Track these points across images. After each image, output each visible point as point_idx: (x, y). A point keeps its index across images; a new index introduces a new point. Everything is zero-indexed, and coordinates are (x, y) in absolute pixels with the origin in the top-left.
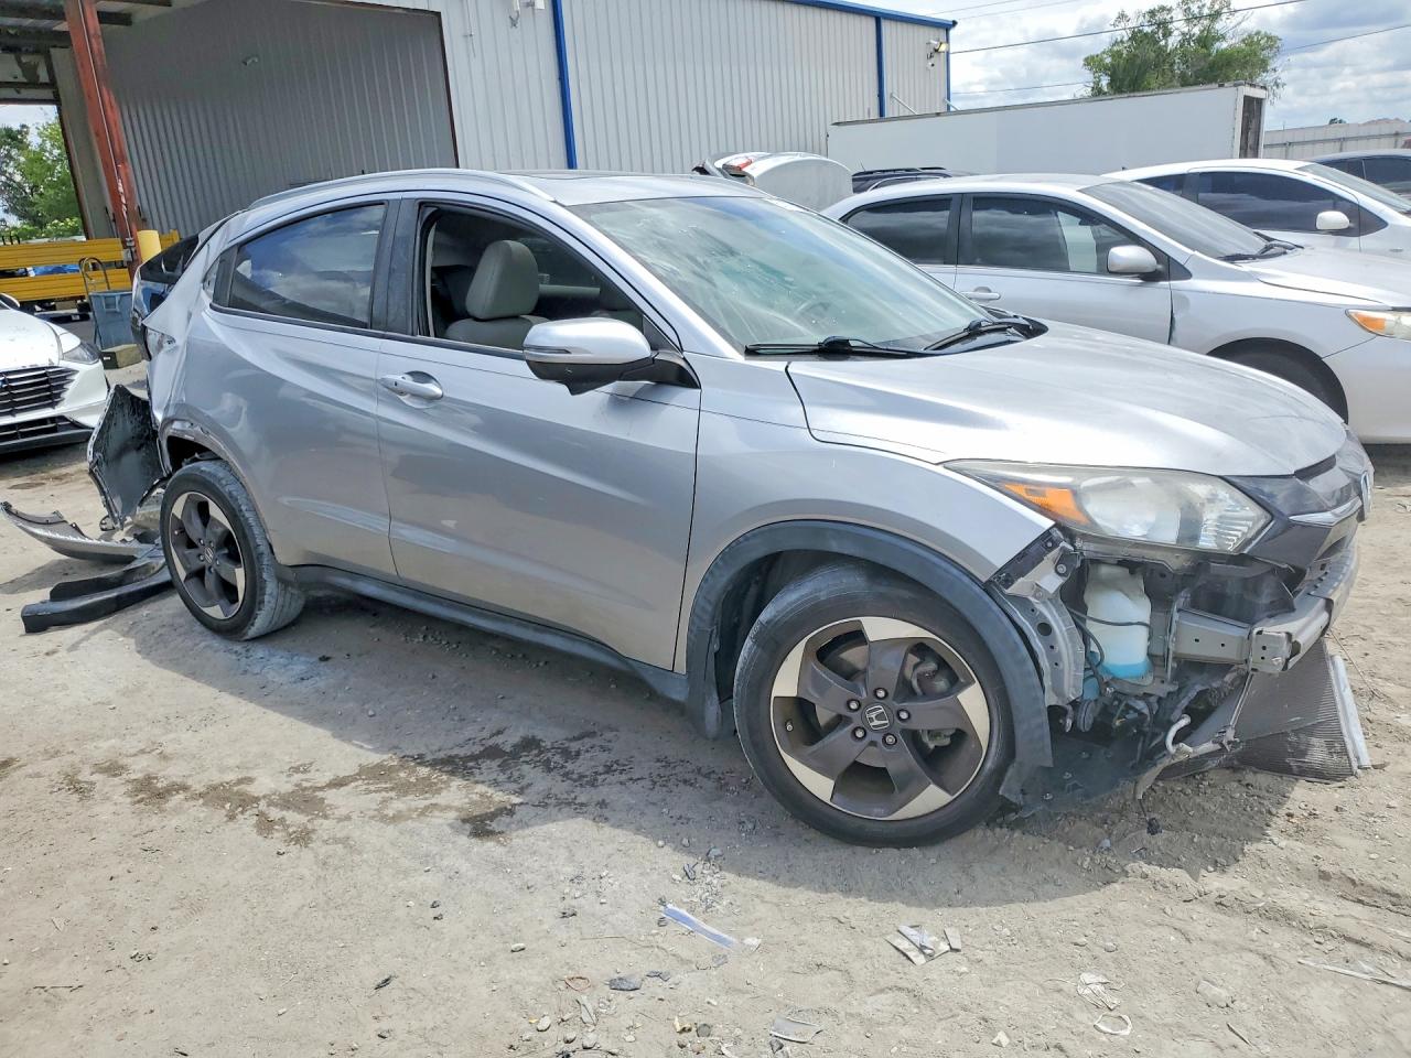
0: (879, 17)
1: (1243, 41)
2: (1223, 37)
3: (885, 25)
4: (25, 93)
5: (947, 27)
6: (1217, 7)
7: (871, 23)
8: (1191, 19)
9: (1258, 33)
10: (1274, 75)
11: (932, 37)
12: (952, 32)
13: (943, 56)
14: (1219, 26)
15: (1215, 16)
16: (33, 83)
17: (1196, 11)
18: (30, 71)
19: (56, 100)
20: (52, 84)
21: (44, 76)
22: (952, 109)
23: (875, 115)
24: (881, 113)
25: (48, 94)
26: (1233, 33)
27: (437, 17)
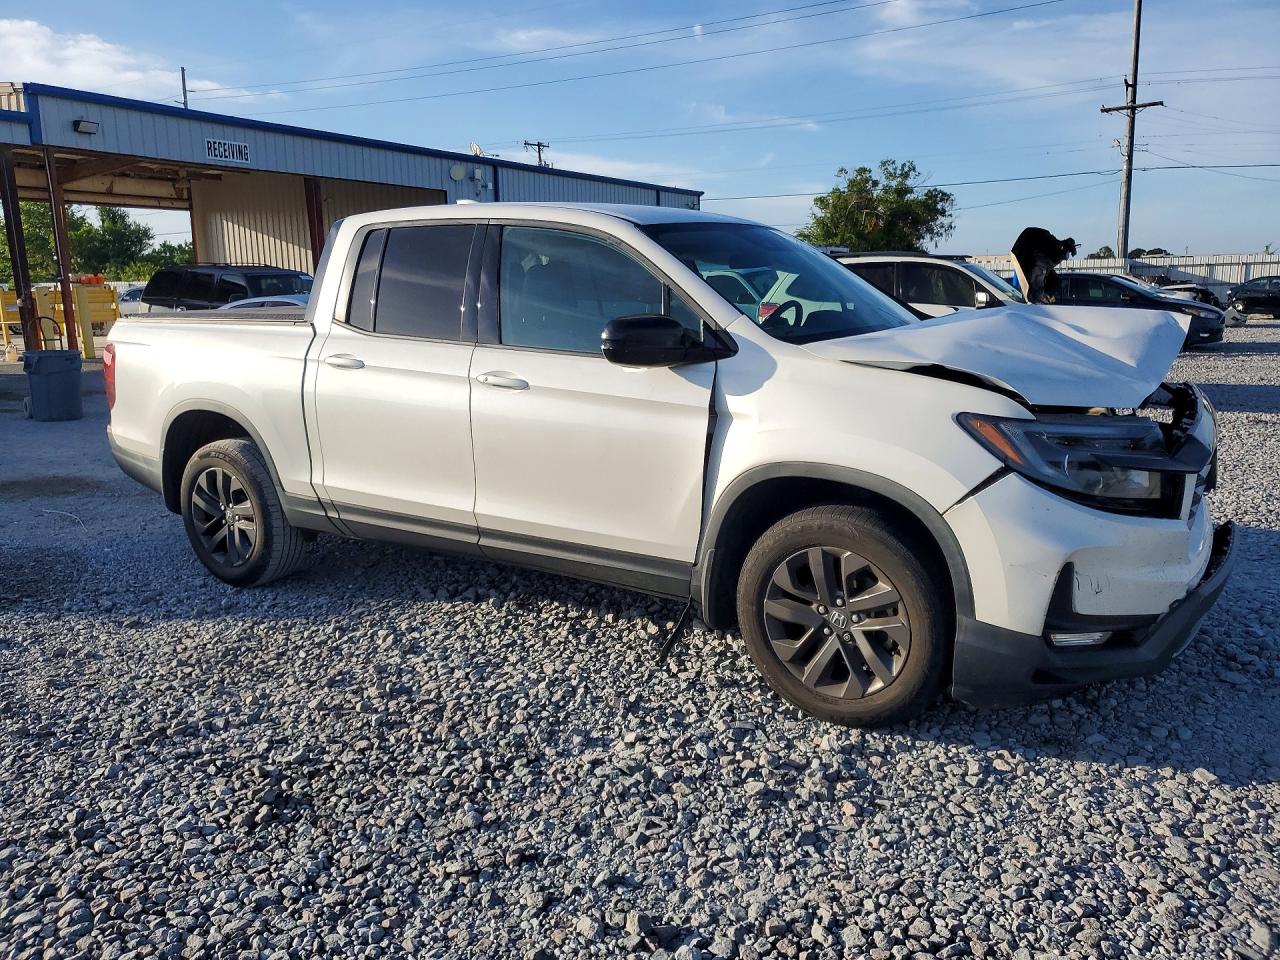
0: (658, 190)
1: (926, 195)
2: (911, 192)
3: (662, 194)
4: (176, 204)
5: (699, 194)
6: (906, 169)
7: (654, 193)
8: (891, 176)
9: (936, 190)
10: (949, 220)
11: (690, 200)
12: (701, 197)
14: (909, 182)
15: (906, 176)
16: (180, 199)
17: (892, 171)
18: (179, 191)
19: (190, 209)
20: (189, 199)
21: (185, 196)
25: (187, 205)
26: (919, 188)
27: (445, 192)
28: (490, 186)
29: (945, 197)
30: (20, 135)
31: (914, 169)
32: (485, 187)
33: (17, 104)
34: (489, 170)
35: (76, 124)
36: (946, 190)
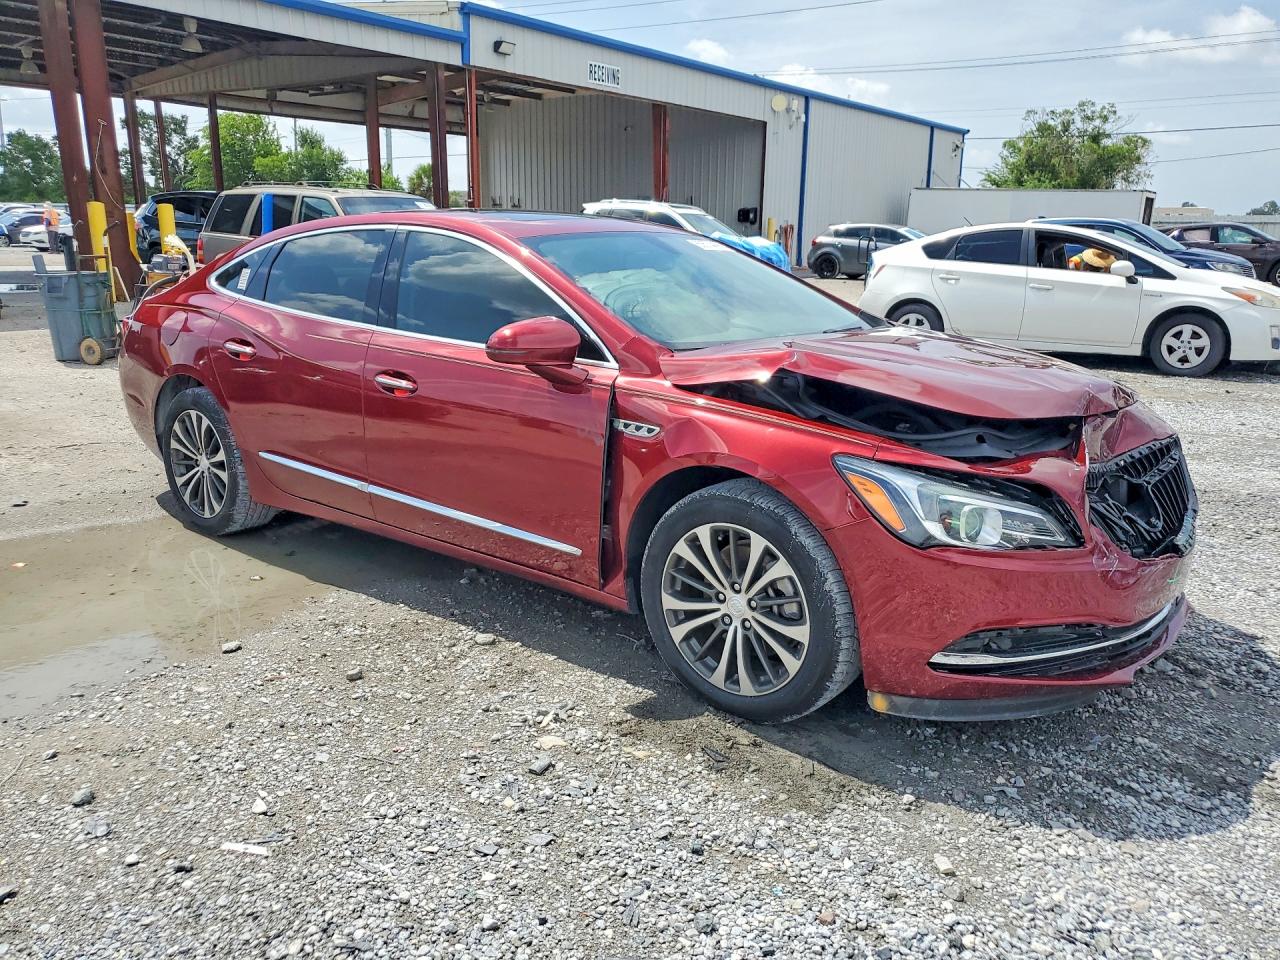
0: (933, 127)
1: (1124, 140)
2: (1109, 136)
3: (936, 131)
5: (963, 133)
6: (1106, 112)
7: (928, 130)
8: (1088, 118)
9: (1135, 135)
10: (1146, 168)
11: (957, 139)
12: (966, 136)
13: (960, 150)
14: (1108, 128)
15: (1105, 119)
17: (1090, 114)
22: (963, 186)
23: (924, 186)
24: (928, 185)
26: (1116, 133)
27: (765, 124)
28: (803, 119)
29: (1145, 142)
30: (450, 55)
31: (1115, 112)
32: (798, 118)
33: (454, 23)
34: (803, 101)
35: (497, 45)
36: (1144, 136)
